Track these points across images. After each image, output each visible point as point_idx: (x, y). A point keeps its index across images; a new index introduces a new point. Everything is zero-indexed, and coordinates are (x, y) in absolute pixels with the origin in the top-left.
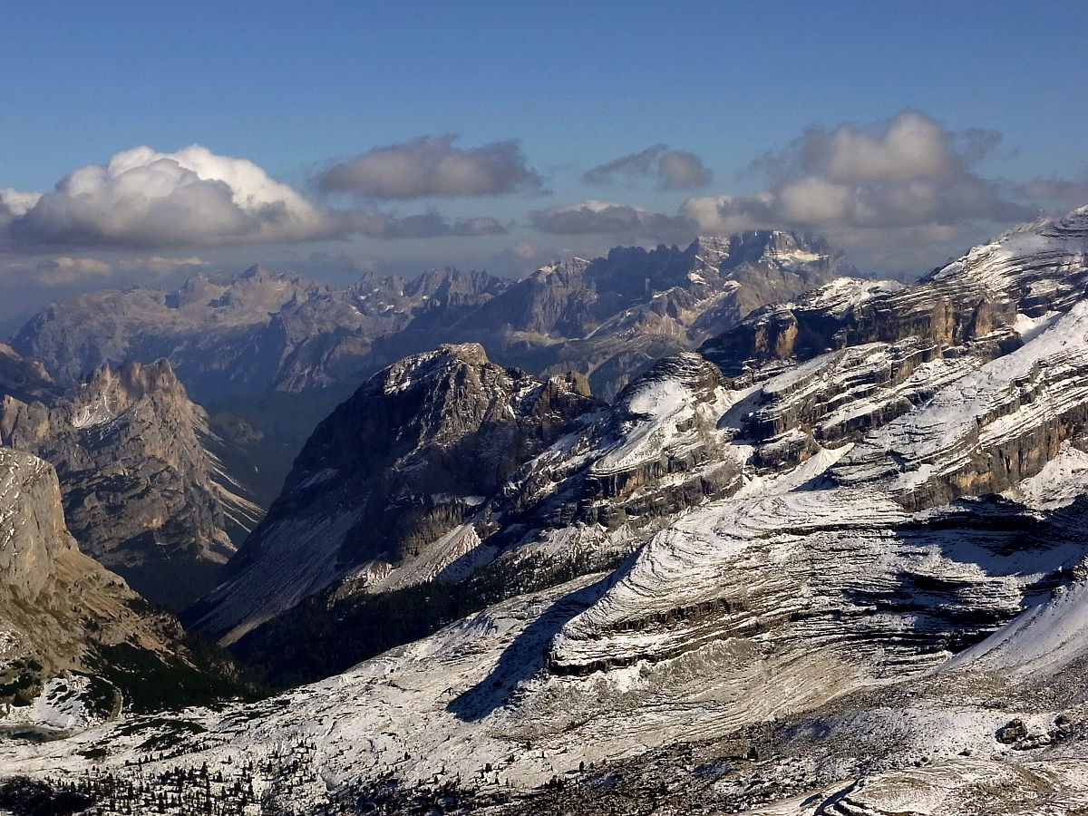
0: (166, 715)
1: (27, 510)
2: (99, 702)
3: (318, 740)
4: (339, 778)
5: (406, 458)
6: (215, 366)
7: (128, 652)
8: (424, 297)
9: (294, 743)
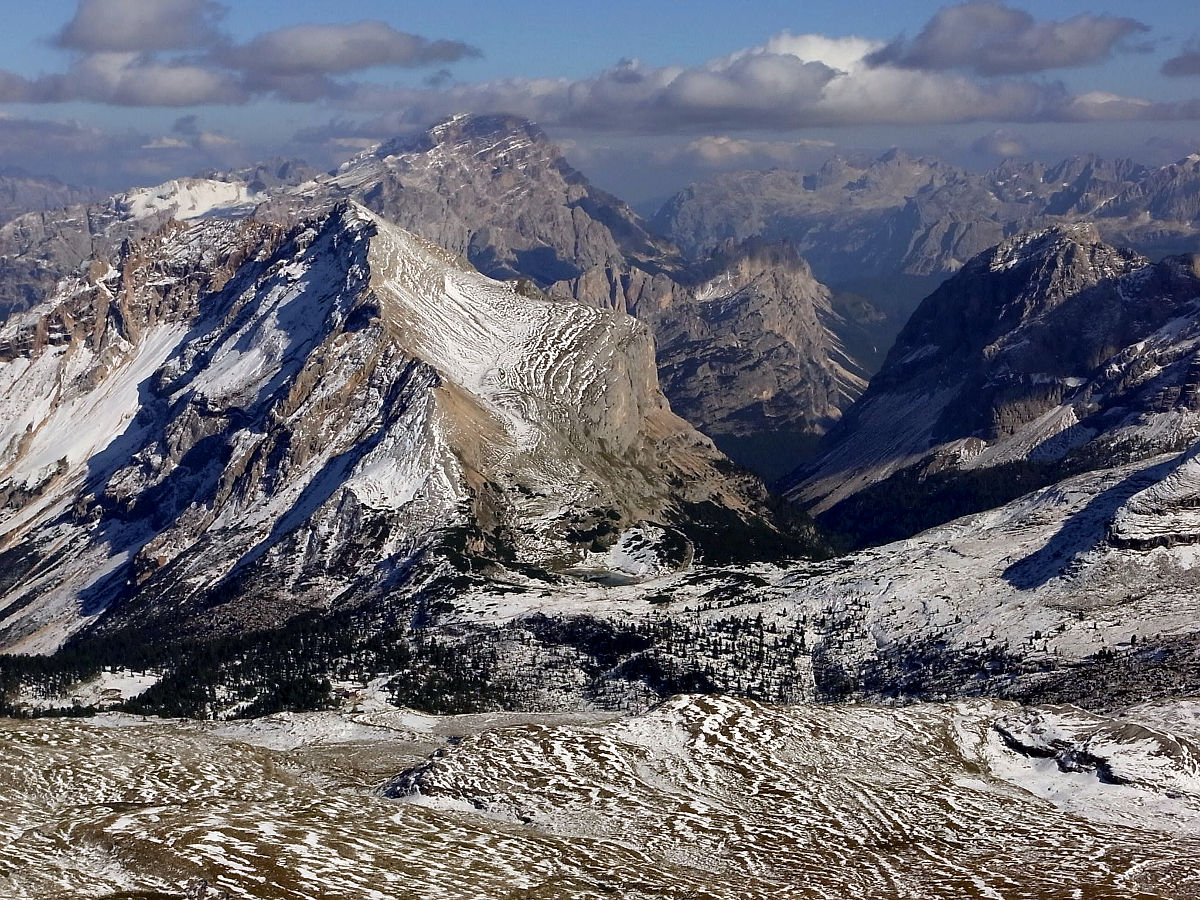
0: (733, 568)
1: (621, 369)
2: (671, 552)
3: (873, 599)
4: (890, 636)
5: (1007, 336)
6: (848, 248)
7: (711, 510)
8: (1065, 185)
9: (849, 600)
